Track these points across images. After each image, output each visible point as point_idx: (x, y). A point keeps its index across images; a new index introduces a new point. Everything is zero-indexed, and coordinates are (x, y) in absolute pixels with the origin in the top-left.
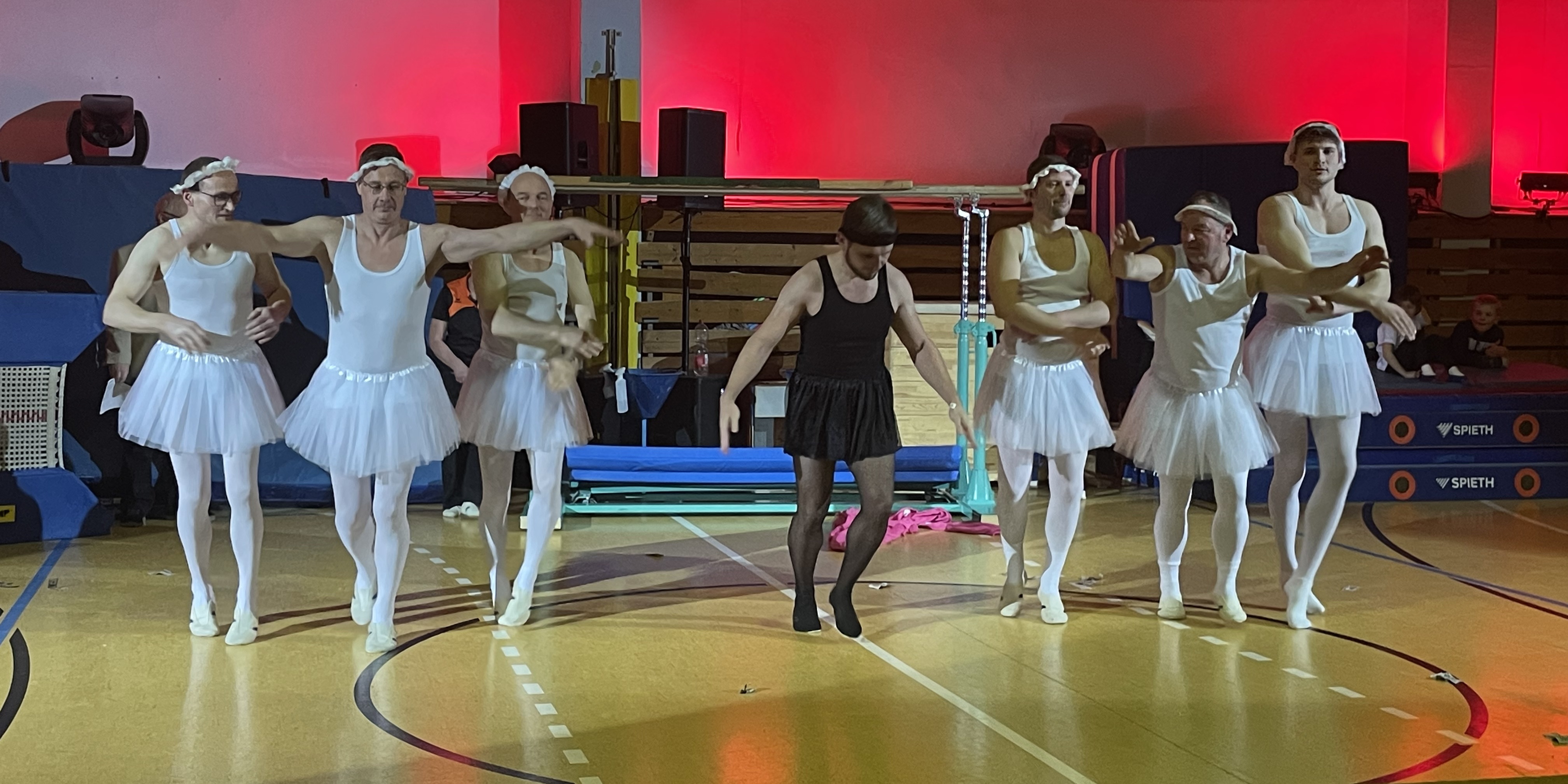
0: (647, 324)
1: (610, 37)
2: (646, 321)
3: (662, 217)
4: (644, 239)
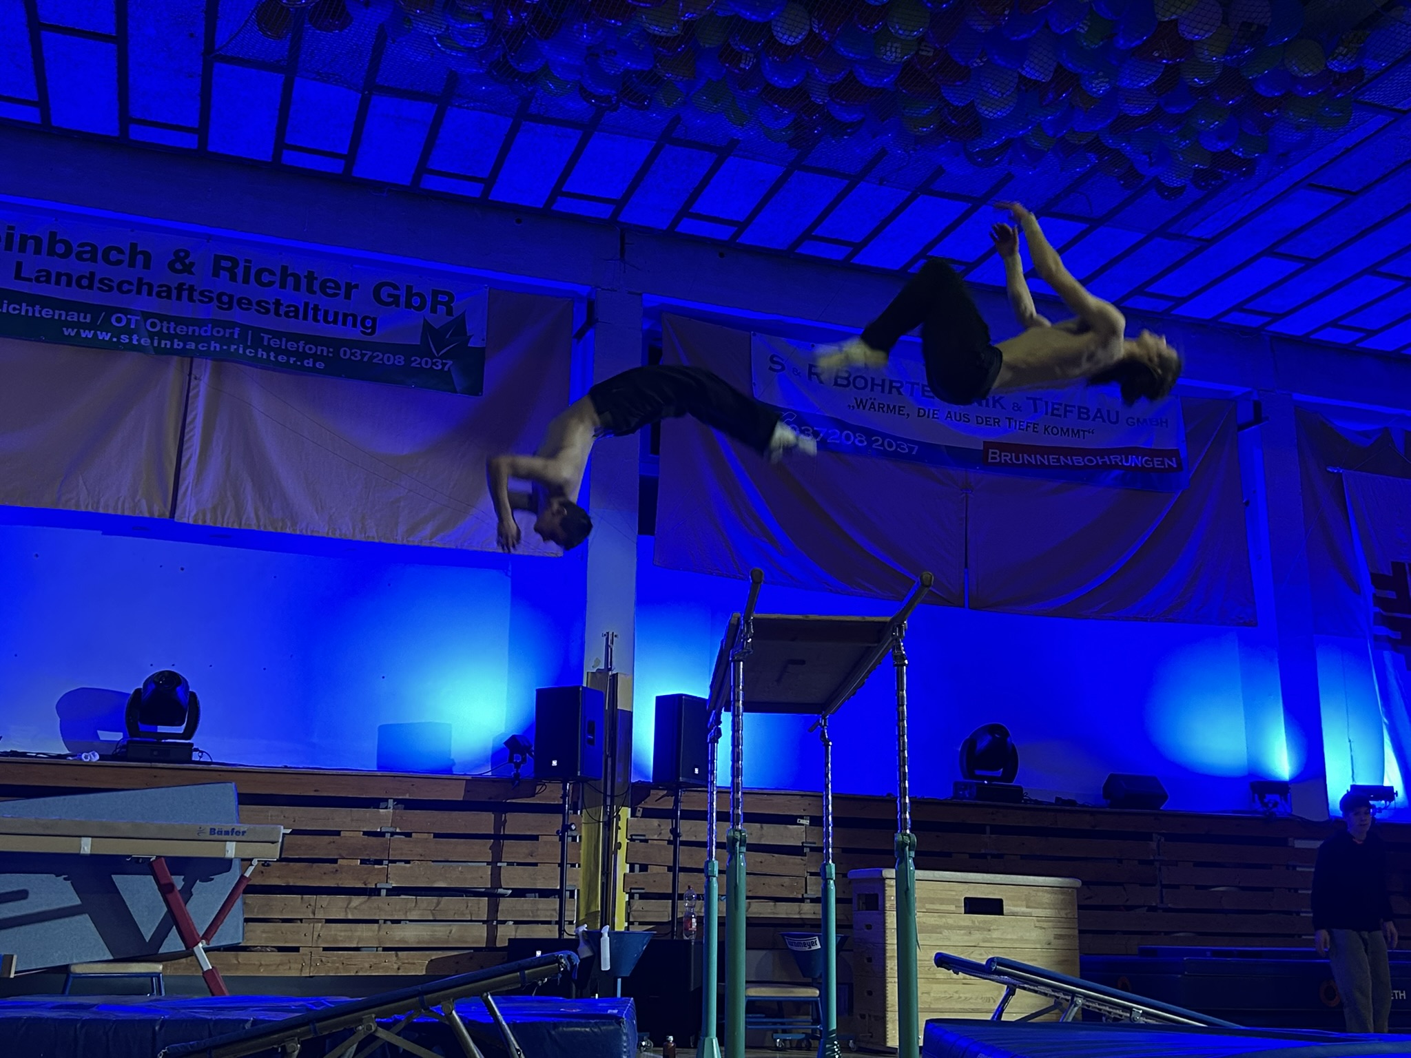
0: (634, 893)
1: (610, 639)
2: (633, 891)
3: (649, 795)
4: (633, 815)
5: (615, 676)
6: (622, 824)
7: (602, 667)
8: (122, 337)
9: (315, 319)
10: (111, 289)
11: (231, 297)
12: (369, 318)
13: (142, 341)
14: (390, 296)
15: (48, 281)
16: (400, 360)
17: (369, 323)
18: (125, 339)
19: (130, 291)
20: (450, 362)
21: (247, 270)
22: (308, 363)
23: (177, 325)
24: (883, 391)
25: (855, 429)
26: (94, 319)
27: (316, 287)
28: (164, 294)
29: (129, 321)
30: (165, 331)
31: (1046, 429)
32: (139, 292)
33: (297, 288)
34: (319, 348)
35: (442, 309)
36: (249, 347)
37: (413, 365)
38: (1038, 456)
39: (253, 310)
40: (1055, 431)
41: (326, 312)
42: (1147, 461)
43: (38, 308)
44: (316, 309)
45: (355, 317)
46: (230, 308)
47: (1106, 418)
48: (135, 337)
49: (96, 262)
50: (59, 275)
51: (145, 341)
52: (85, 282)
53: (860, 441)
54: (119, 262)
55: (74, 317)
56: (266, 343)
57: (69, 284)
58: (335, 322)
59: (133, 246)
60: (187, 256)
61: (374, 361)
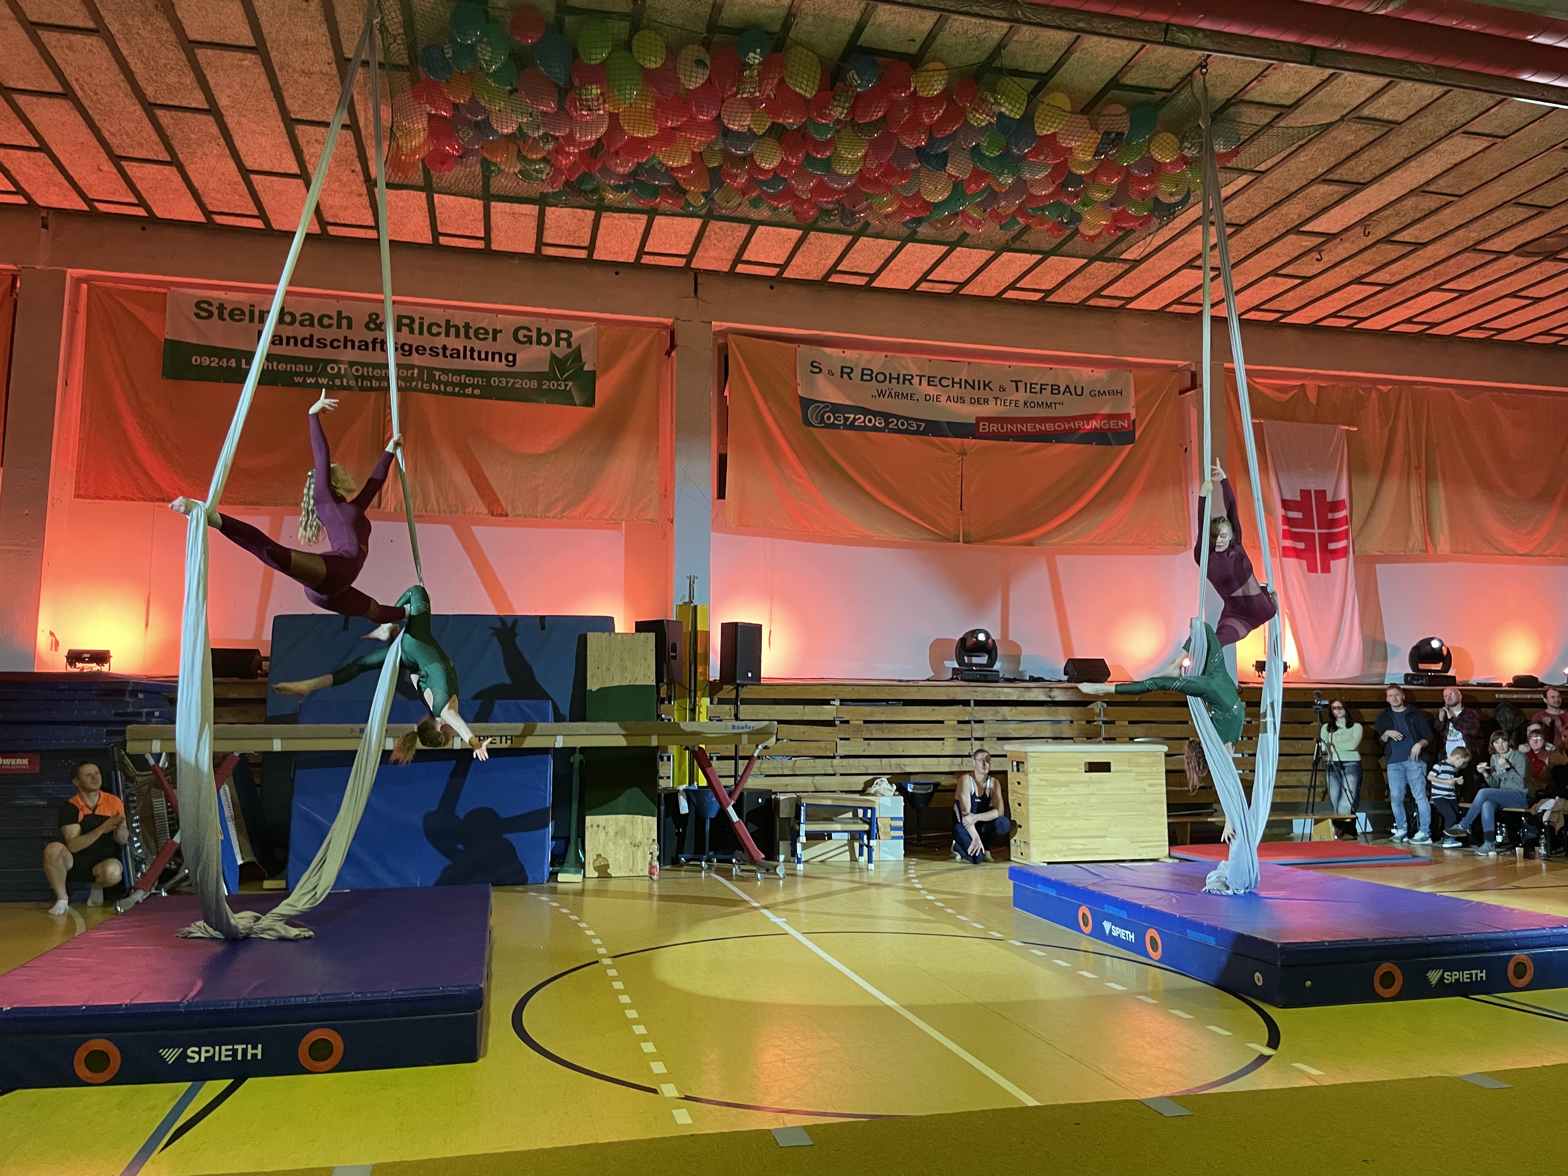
1: (691, 581)
3: (722, 689)
4: (711, 703)
5: (696, 607)
6: (703, 710)
7: (687, 600)
8: (336, 381)
9: (472, 358)
10: (325, 346)
11: (411, 346)
12: (510, 354)
13: (350, 383)
14: (525, 336)
15: (281, 343)
16: (534, 384)
17: (510, 358)
18: (338, 382)
19: (338, 347)
20: (570, 384)
21: (421, 325)
22: (469, 391)
23: (373, 369)
24: (898, 383)
25: (876, 414)
26: (315, 369)
27: (471, 333)
28: (363, 347)
29: (339, 369)
30: (365, 374)
31: (1025, 404)
32: (345, 347)
33: (457, 336)
34: (476, 379)
35: (563, 343)
36: (427, 382)
37: (544, 387)
38: (1019, 426)
39: (427, 354)
40: (1033, 405)
41: (479, 353)
42: (1104, 424)
43: (275, 363)
44: (472, 350)
45: (500, 354)
46: (410, 354)
47: (1073, 392)
48: (345, 381)
49: (313, 326)
50: (288, 338)
51: (352, 383)
52: (307, 342)
53: (879, 423)
54: (330, 326)
55: (301, 368)
56: (437, 378)
57: (296, 344)
58: (486, 359)
59: (339, 313)
60: (378, 316)
61: (516, 386)
